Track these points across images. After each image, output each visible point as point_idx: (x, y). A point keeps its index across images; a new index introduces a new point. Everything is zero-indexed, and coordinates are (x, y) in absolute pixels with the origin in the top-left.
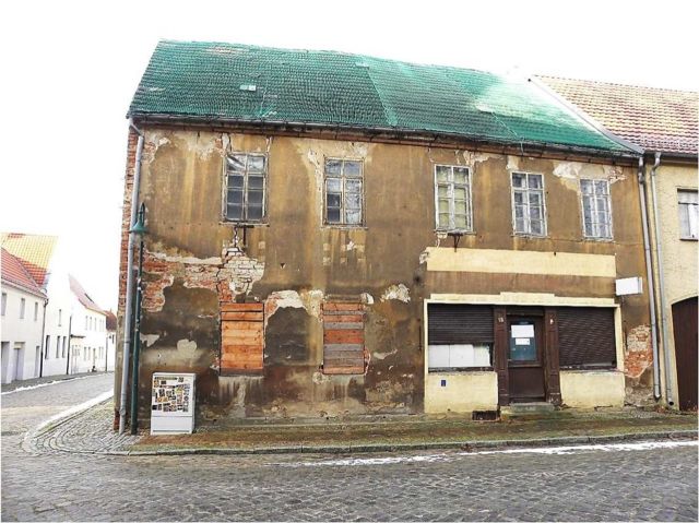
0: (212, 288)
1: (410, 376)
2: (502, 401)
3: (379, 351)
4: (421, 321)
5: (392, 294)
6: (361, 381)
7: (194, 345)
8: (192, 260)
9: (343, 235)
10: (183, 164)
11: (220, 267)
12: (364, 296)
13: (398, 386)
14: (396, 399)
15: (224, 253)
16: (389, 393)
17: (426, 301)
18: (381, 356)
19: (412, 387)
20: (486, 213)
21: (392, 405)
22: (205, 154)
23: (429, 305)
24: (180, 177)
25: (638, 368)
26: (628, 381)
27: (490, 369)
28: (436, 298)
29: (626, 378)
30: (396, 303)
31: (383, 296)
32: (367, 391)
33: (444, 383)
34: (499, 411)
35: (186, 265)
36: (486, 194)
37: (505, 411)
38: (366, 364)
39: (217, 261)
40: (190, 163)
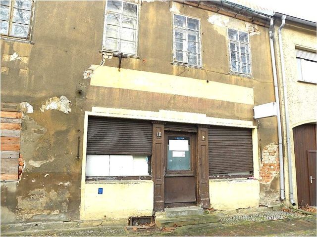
1: (67, 184)
2: (156, 207)
3: (35, 159)
4: (80, 131)
5: (53, 105)
6: (13, 188)
9: (7, 47)
12: (23, 105)
13: (53, 194)
14: (50, 207)
16: (43, 200)
17: (87, 114)
18: (37, 164)
19: (67, 195)
21: (45, 213)
23: (90, 117)
25: (269, 177)
26: (262, 187)
27: (148, 178)
28: (97, 111)
29: (261, 184)
30: (57, 113)
31: (43, 106)
32: (19, 199)
34: (154, 217)
36: (151, 27)
37: (160, 217)
38: (20, 172)
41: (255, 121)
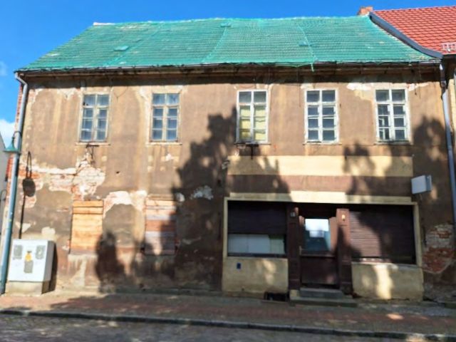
0: (68, 190)
1: (211, 259)
2: (292, 285)
3: (187, 238)
4: (221, 214)
5: (199, 194)
7: (53, 231)
8: (56, 170)
9: (163, 150)
10: (53, 103)
11: (74, 175)
12: (177, 195)
13: (201, 268)
14: (200, 277)
15: (78, 165)
16: (194, 272)
17: (226, 199)
18: (188, 242)
19: (212, 268)
20: (280, 127)
21: (196, 282)
22: (69, 96)
24: (51, 112)
25: (439, 265)
28: (233, 196)
30: (202, 200)
31: (192, 195)
33: (239, 266)
35: (52, 174)
36: (281, 111)
37: (294, 295)
38: (176, 248)
39: (72, 171)
40: (59, 102)
41: (414, 197)
